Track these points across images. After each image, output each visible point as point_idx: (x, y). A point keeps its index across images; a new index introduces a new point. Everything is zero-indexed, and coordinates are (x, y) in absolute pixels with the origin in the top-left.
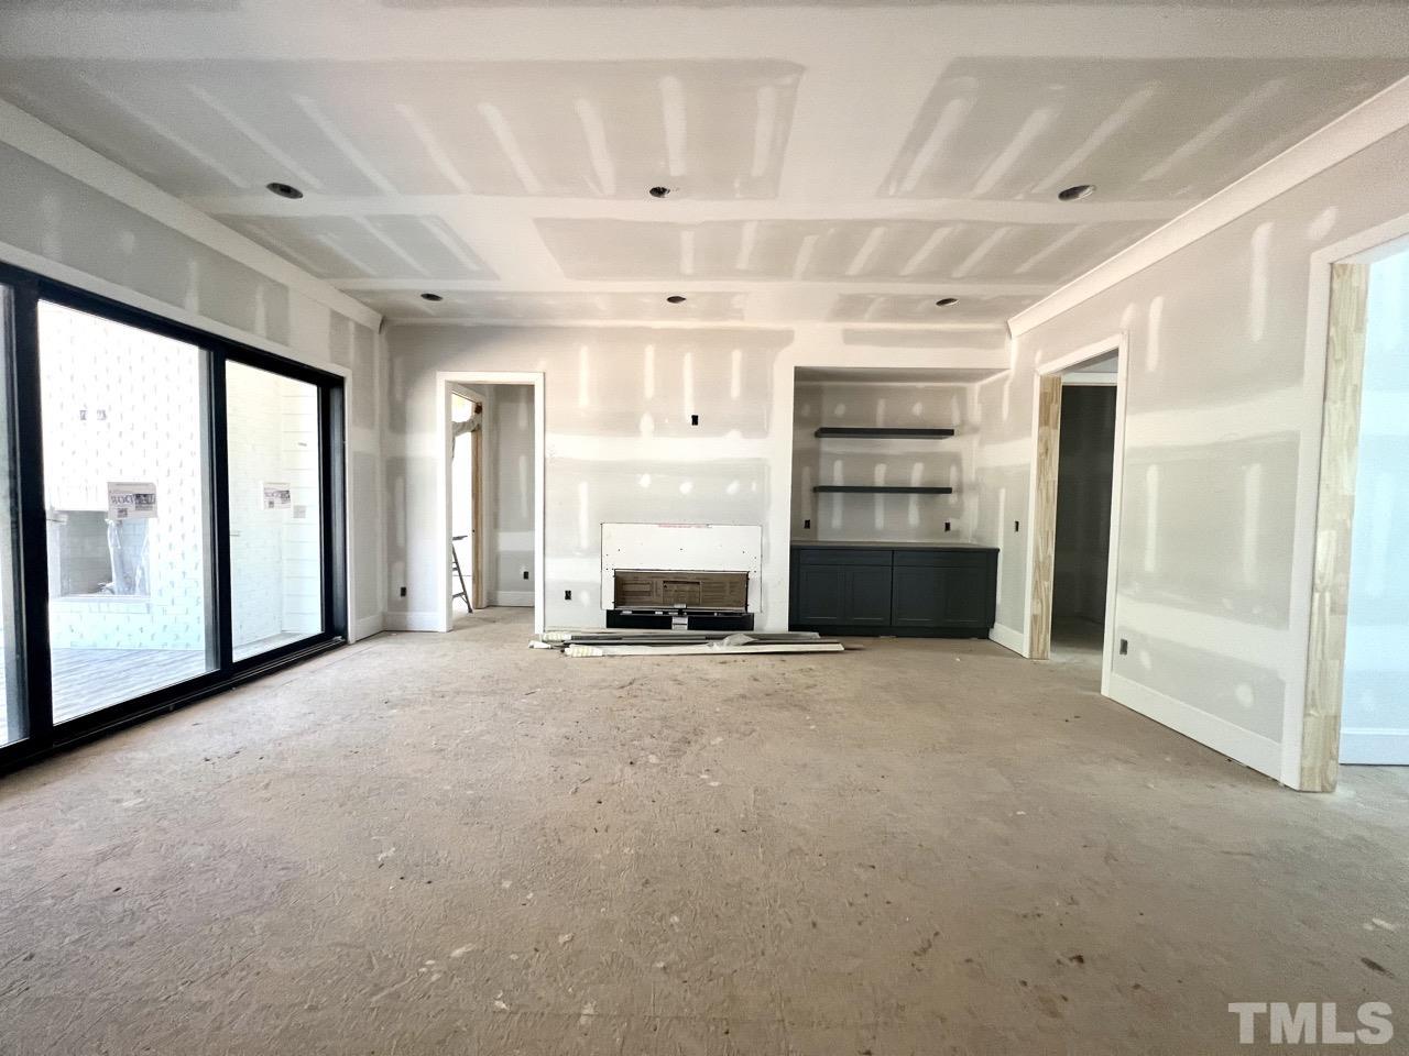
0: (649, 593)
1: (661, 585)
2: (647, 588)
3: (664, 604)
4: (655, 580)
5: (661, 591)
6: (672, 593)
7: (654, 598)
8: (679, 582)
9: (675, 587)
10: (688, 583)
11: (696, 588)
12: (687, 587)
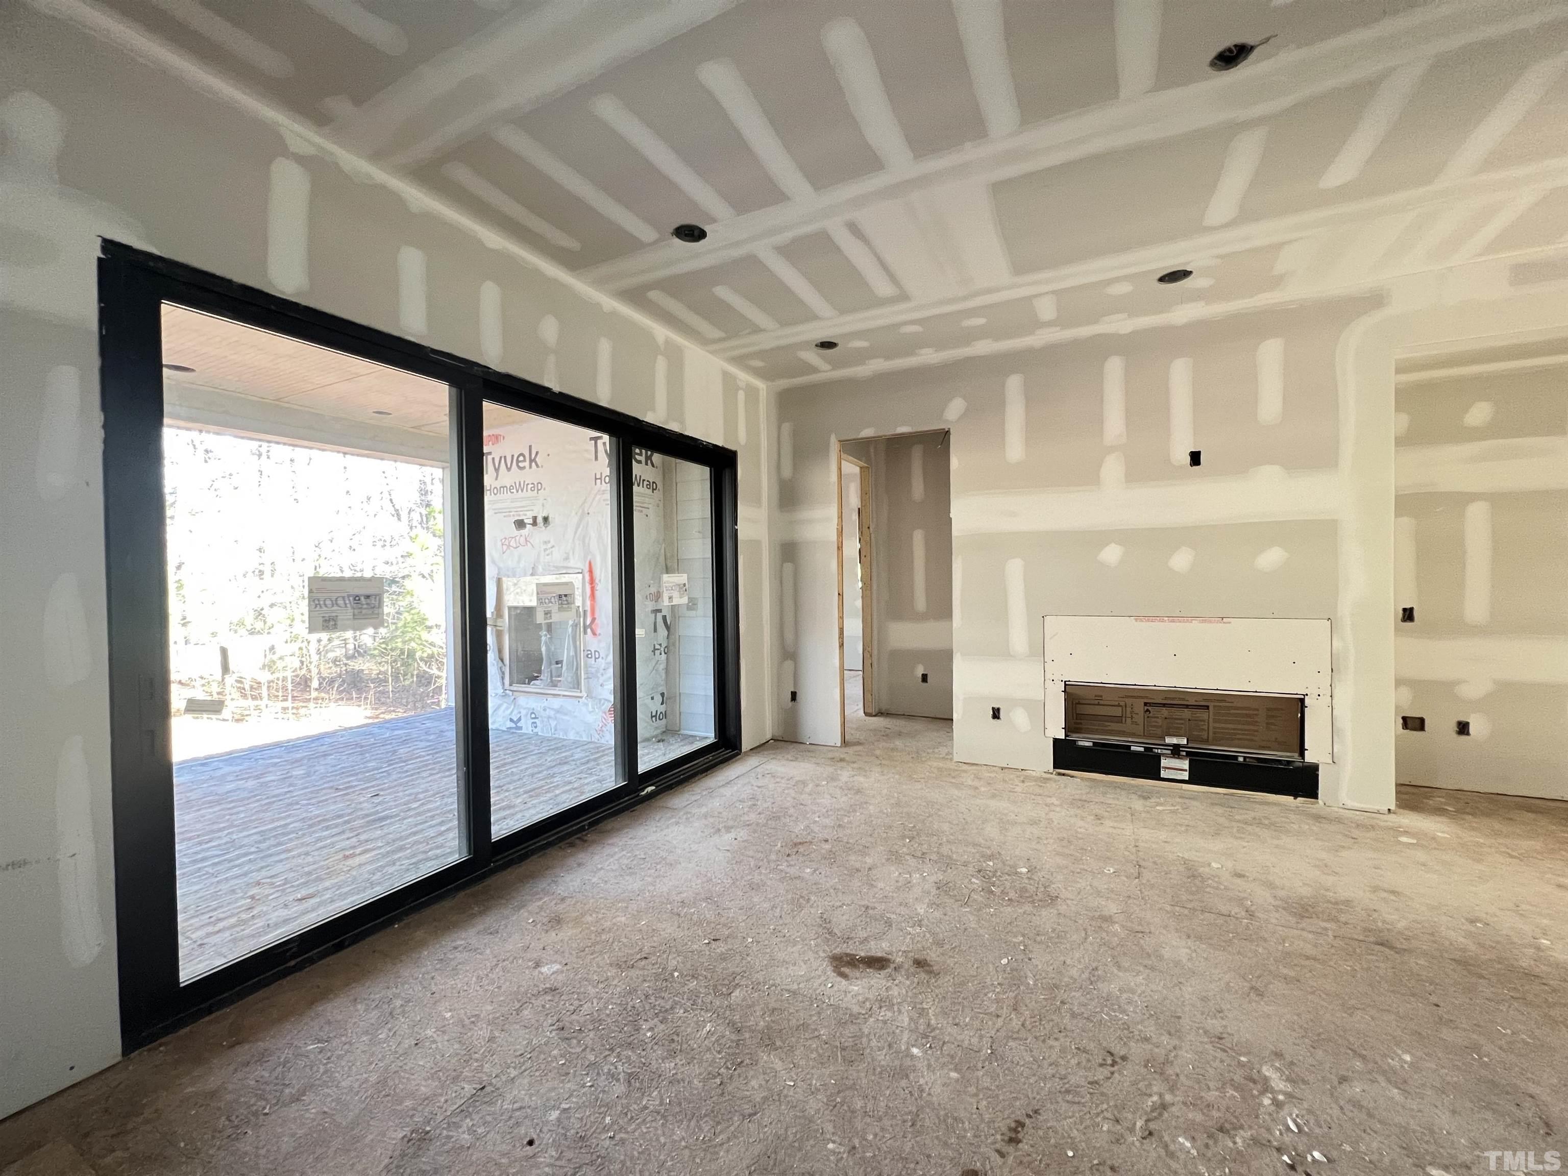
0: (1119, 719)
1: (1139, 708)
2: (1117, 712)
3: (1144, 736)
4: (1129, 701)
5: (1140, 717)
6: (1160, 721)
7: (1128, 726)
8: (1172, 705)
9: (1165, 712)
10: (1187, 706)
11: (1202, 715)
12: (1187, 714)
